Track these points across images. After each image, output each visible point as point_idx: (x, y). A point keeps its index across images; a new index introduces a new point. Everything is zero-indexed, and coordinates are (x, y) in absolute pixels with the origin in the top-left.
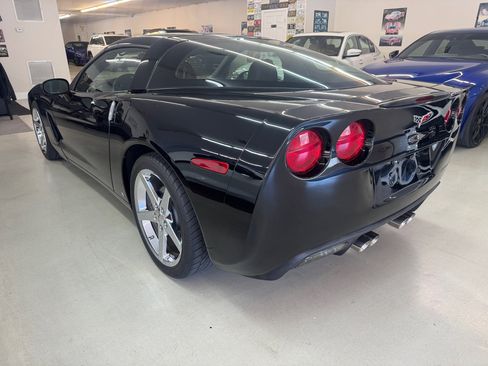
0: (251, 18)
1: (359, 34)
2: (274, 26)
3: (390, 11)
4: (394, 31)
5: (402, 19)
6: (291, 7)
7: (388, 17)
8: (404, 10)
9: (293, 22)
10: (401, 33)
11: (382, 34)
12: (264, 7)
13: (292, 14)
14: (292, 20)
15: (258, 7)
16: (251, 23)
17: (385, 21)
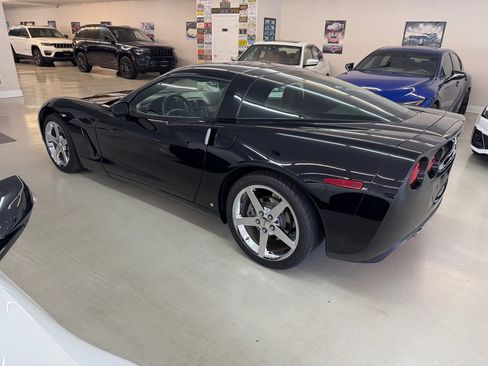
0: (200, 20)
1: (312, 43)
2: (225, 30)
3: (331, 22)
4: (336, 40)
5: (341, 30)
6: (242, 14)
7: (330, 27)
8: (343, 22)
9: (245, 28)
10: (341, 43)
11: (325, 42)
12: (215, 11)
13: (243, 20)
14: (243, 26)
15: (208, 10)
16: (200, 26)
17: (327, 31)
